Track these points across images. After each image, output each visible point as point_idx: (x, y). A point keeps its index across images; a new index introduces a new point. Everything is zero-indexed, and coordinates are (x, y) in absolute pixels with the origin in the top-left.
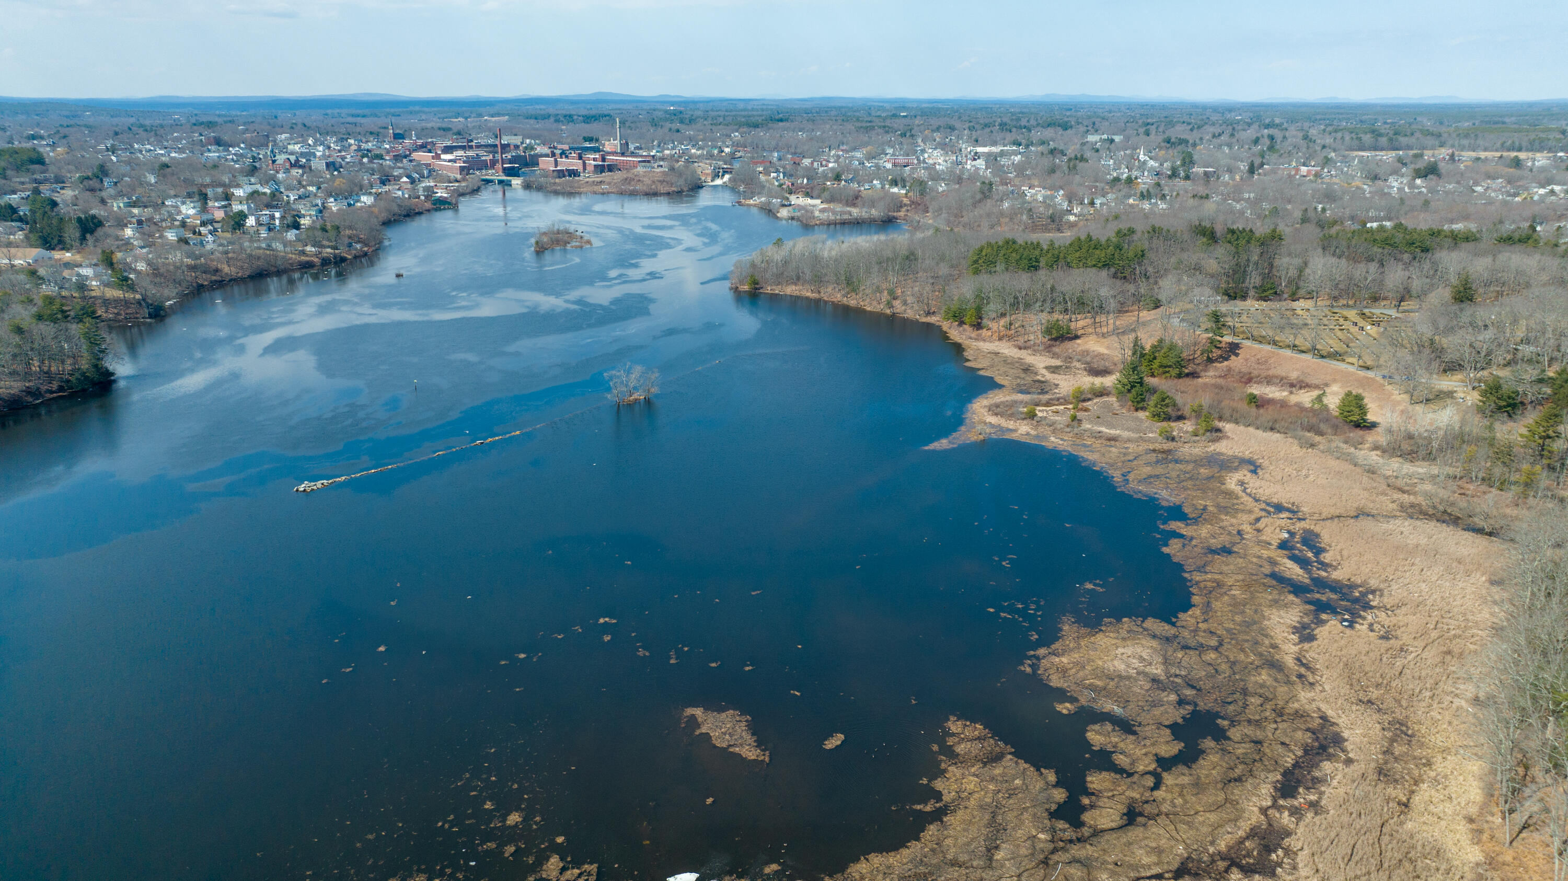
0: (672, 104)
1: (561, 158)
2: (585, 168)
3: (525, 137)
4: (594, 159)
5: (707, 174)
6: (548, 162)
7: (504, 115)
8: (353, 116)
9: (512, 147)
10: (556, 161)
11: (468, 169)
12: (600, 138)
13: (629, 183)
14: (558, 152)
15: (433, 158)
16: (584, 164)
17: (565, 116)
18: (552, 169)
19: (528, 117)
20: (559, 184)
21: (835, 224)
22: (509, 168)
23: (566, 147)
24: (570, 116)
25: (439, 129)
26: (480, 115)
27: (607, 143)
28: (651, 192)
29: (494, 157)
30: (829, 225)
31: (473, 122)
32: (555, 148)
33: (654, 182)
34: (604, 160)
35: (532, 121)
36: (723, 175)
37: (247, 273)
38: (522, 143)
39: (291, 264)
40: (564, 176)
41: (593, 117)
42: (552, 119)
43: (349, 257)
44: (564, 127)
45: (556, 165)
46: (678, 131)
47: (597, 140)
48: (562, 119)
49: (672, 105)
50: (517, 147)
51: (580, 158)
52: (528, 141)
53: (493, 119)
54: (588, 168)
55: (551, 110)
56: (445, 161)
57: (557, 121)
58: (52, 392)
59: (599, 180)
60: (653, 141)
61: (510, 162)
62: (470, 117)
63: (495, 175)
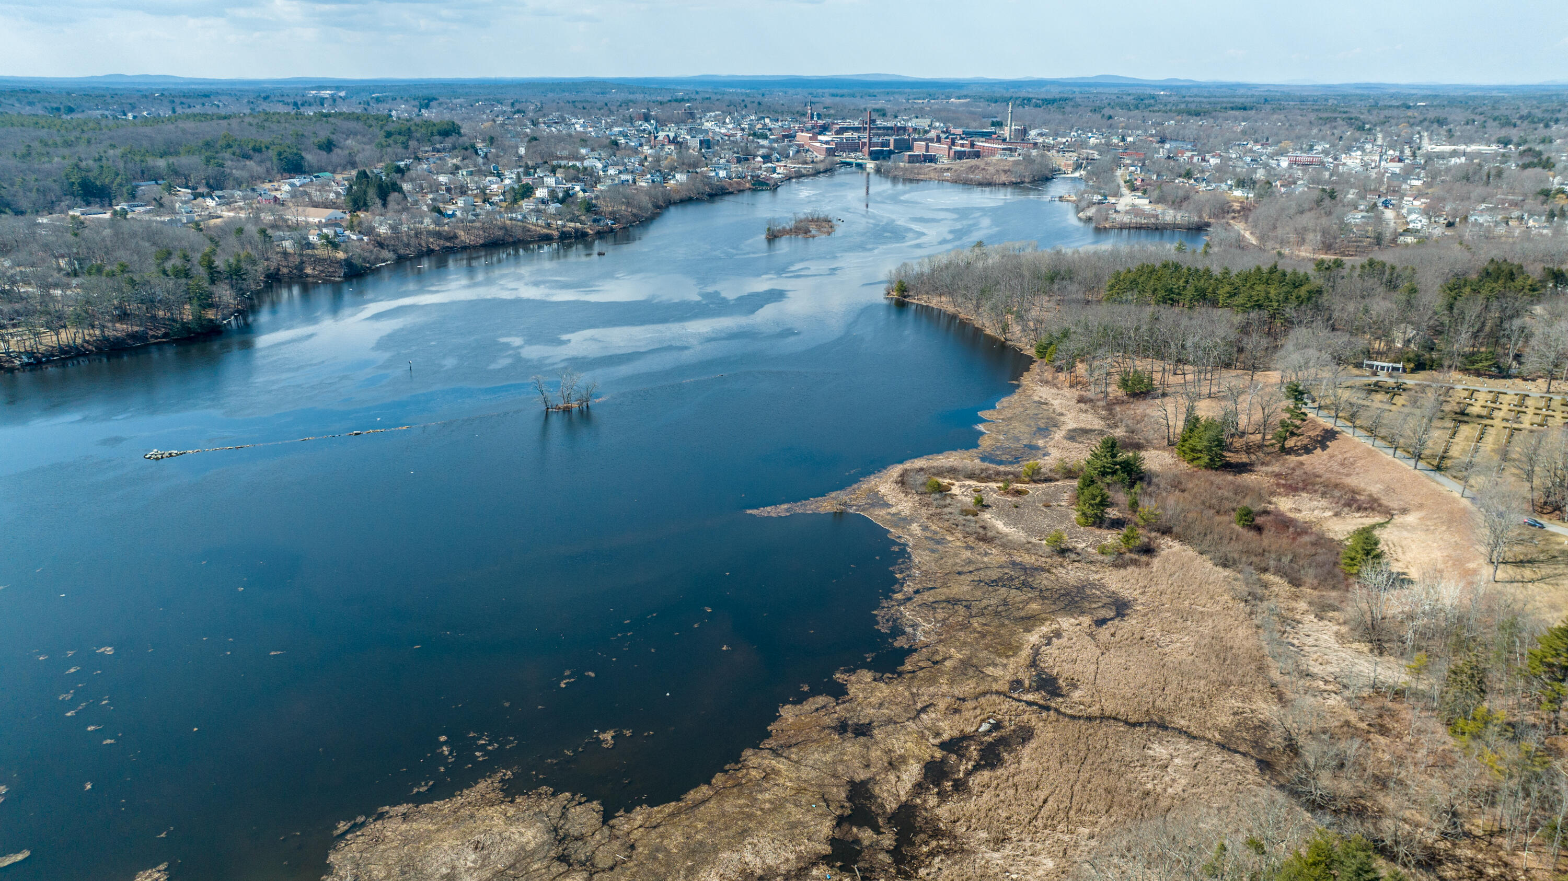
4: (962, 145)
6: (921, 146)
8: (833, 95)
10: (927, 146)
13: (973, 172)
15: (811, 138)
21: (1129, 228)
22: (876, 152)
26: (949, 97)
28: (985, 181)
30: (1121, 229)
33: (998, 171)
34: (972, 145)
37: (481, 242)
39: (531, 236)
43: (591, 232)
45: (927, 151)
58: (157, 337)
63: (861, 157)
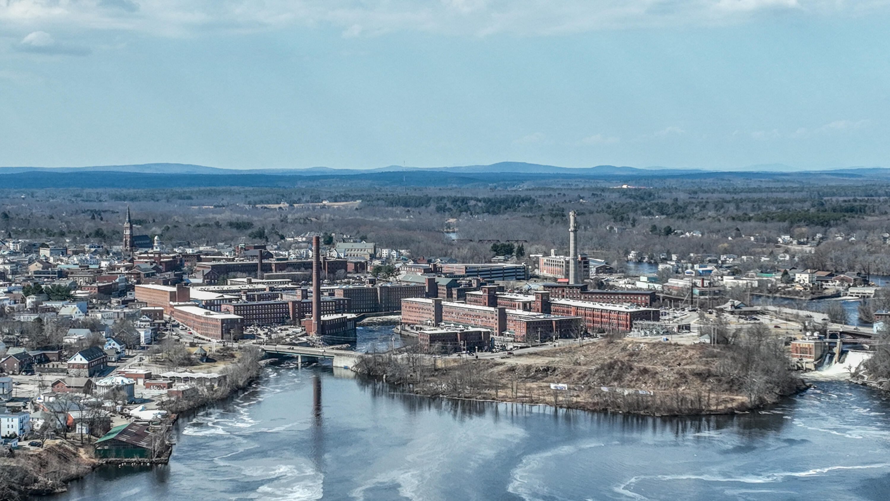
0: (626, 179)
1: (450, 296)
2: (503, 328)
3: (380, 243)
4: (526, 306)
5: (804, 351)
6: (421, 308)
7: (354, 198)
9: (351, 267)
10: (439, 307)
11: (242, 324)
12: (527, 248)
13: (619, 378)
14: (443, 281)
15: (173, 297)
16: (503, 317)
17: (455, 201)
18: (429, 331)
19: (394, 202)
20: (445, 372)
22: (333, 324)
23: (458, 268)
24: (464, 201)
25: (231, 224)
27: (543, 260)
29: (305, 295)
31: (302, 209)
32: (436, 270)
34: (546, 307)
35: (398, 210)
36: (843, 353)
38: (373, 257)
40: (457, 350)
41: (502, 202)
42: (433, 207)
44: (452, 220)
45: (439, 320)
46: (669, 231)
47: (521, 252)
48: (449, 205)
49: (625, 182)
50: (360, 267)
51: (493, 301)
52: (385, 252)
53: (336, 205)
54: (510, 325)
55: (432, 191)
56: (197, 303)
57: (441, 209)
59: (540, 362)
60: (627, 253)
61: (339, 307)
62: (299, 201)
63: (301, 342)
